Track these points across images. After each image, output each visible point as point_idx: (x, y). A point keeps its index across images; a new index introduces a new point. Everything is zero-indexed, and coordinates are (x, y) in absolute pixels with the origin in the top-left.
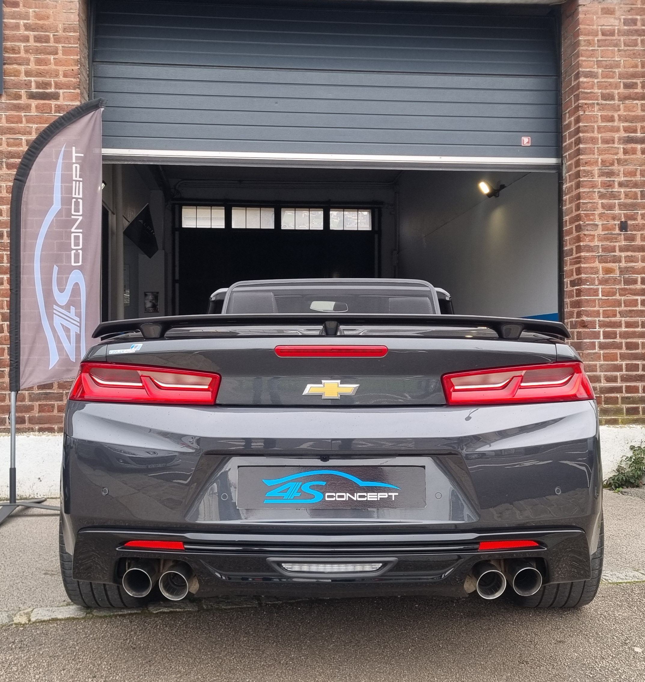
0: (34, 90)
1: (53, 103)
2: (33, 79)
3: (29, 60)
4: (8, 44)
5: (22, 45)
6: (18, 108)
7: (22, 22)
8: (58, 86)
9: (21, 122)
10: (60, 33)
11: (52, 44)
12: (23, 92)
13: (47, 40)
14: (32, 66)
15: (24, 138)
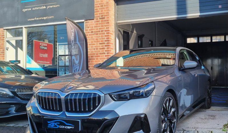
0: (100, 17)
1: (104, 19)
2: (100, 15)
3: (99, 11)
4: (96, 8)
5: (98, 8)
6: (97, 21)
7: (98, 3)
8: (105, 16)
9: (98, 24)
10: (105, 4)
11: (104, 7)
12: (98, 18)
13: (103, 6)
14: (100, 12)
15: (99, 28)
